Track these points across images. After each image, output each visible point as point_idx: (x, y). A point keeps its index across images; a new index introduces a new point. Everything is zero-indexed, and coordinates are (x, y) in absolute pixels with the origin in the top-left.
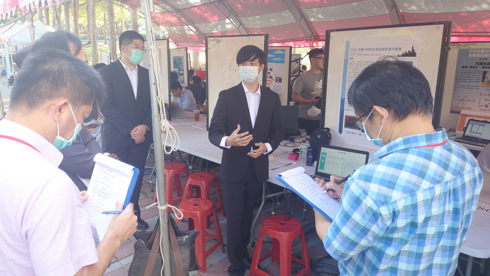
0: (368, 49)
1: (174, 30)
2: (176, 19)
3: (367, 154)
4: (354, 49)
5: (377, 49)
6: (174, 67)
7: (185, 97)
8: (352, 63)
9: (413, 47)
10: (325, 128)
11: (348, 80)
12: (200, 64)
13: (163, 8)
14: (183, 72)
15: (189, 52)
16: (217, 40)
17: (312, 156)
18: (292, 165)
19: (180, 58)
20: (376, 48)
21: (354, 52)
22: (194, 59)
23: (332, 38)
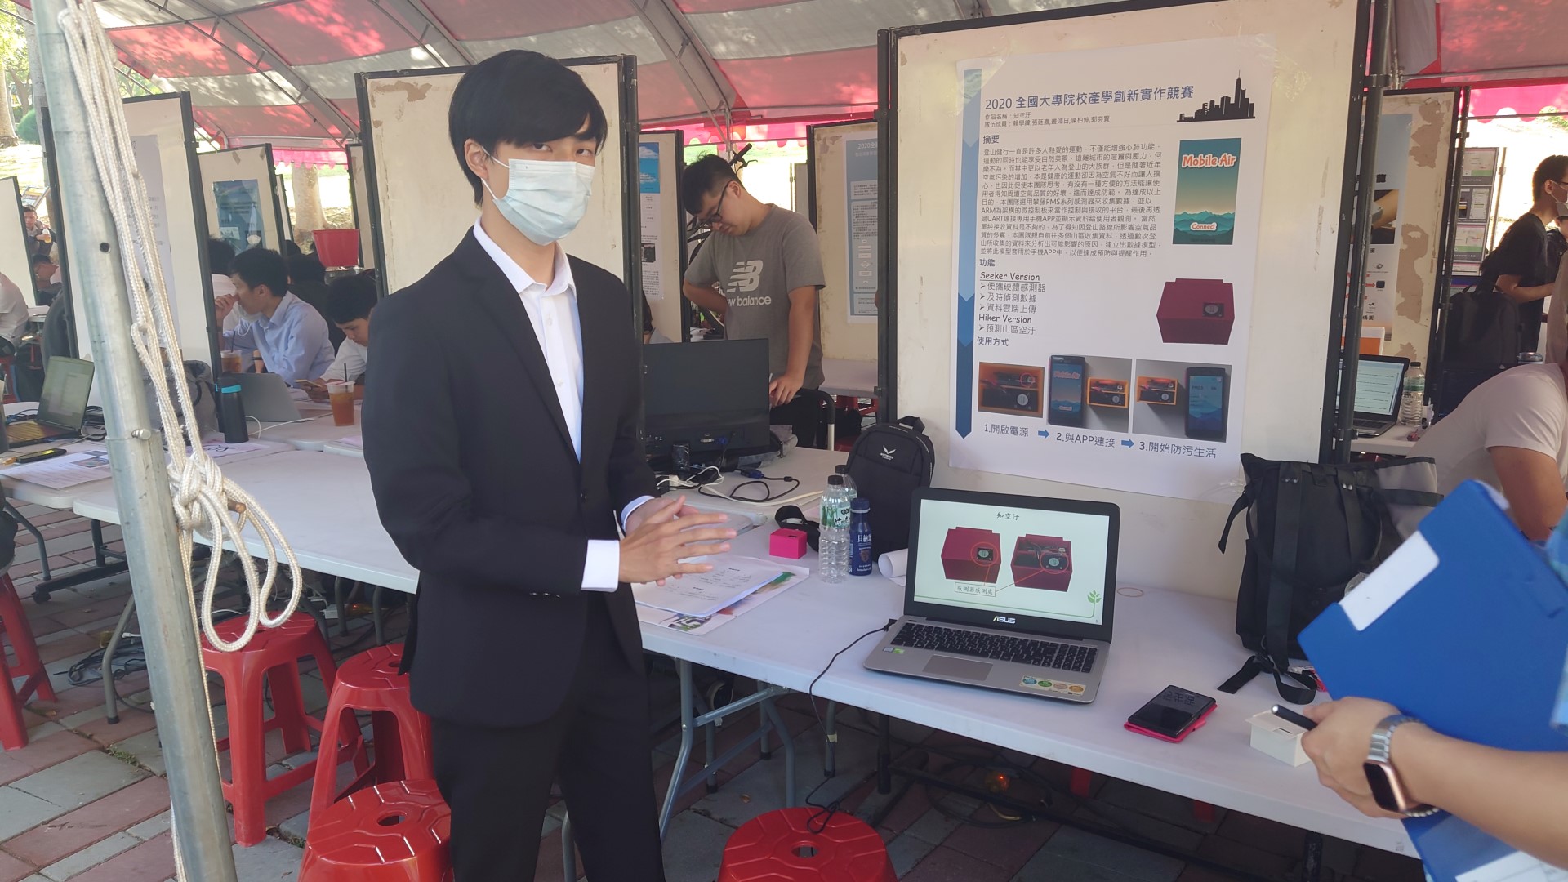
0: (1057, 100)
1: (208, 89)
2: (214, 50)
3: (1110, 511)
4: (1000, 103)
5: (1094, 98)
6: (224, 223)
7: (289, 332)
8: (996, 157)
9: (1239, 82)
10: (898, 418)
11: (984, 226)
12: (325, 216)
13: (160, 8)
14: (261, 242)
15: (282, 169)
16: (408, 87)
17: (870, 536)
18: (792, 579)
19: (246, 186)
20: (1088, 92)
21: (1002, 112)
22: (297, 196)
23: (904, 62)
